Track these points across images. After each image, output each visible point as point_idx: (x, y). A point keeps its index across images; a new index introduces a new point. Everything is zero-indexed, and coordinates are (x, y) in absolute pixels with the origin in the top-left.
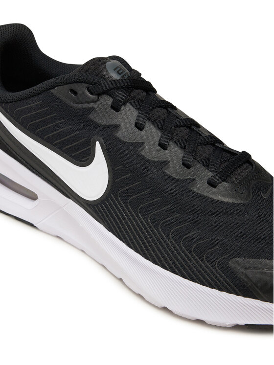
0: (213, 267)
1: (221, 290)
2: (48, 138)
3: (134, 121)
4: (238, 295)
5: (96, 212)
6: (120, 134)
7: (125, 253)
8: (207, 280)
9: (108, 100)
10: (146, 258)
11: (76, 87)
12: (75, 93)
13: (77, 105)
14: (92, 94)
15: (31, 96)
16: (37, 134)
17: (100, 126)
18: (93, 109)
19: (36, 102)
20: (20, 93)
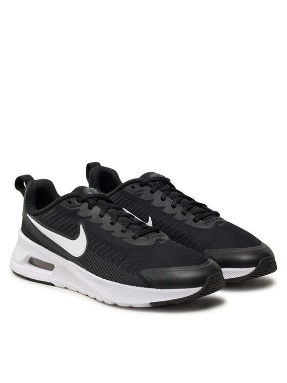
0: (134, 275)
1: (137, 286)
2: (58, 228)
3: (99, 213)
4: (145, 287)
5: (81, 263)
6: (91, 220)
7: (95, 280)
8: (131, 283)
9: (86, 205)
10: (104, 278)
11: (71, 200)
12: (70, 202)
13: (72, 209)
14: (78, 202)
15: (45, 211)
16: (53, 228)
17: (83, 218)
18: (79, 209)
19: (51, 211)
20: (43, 209)
